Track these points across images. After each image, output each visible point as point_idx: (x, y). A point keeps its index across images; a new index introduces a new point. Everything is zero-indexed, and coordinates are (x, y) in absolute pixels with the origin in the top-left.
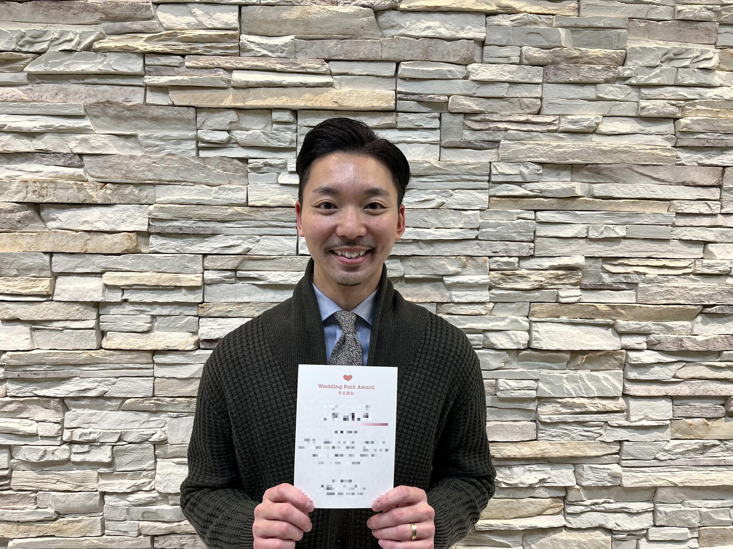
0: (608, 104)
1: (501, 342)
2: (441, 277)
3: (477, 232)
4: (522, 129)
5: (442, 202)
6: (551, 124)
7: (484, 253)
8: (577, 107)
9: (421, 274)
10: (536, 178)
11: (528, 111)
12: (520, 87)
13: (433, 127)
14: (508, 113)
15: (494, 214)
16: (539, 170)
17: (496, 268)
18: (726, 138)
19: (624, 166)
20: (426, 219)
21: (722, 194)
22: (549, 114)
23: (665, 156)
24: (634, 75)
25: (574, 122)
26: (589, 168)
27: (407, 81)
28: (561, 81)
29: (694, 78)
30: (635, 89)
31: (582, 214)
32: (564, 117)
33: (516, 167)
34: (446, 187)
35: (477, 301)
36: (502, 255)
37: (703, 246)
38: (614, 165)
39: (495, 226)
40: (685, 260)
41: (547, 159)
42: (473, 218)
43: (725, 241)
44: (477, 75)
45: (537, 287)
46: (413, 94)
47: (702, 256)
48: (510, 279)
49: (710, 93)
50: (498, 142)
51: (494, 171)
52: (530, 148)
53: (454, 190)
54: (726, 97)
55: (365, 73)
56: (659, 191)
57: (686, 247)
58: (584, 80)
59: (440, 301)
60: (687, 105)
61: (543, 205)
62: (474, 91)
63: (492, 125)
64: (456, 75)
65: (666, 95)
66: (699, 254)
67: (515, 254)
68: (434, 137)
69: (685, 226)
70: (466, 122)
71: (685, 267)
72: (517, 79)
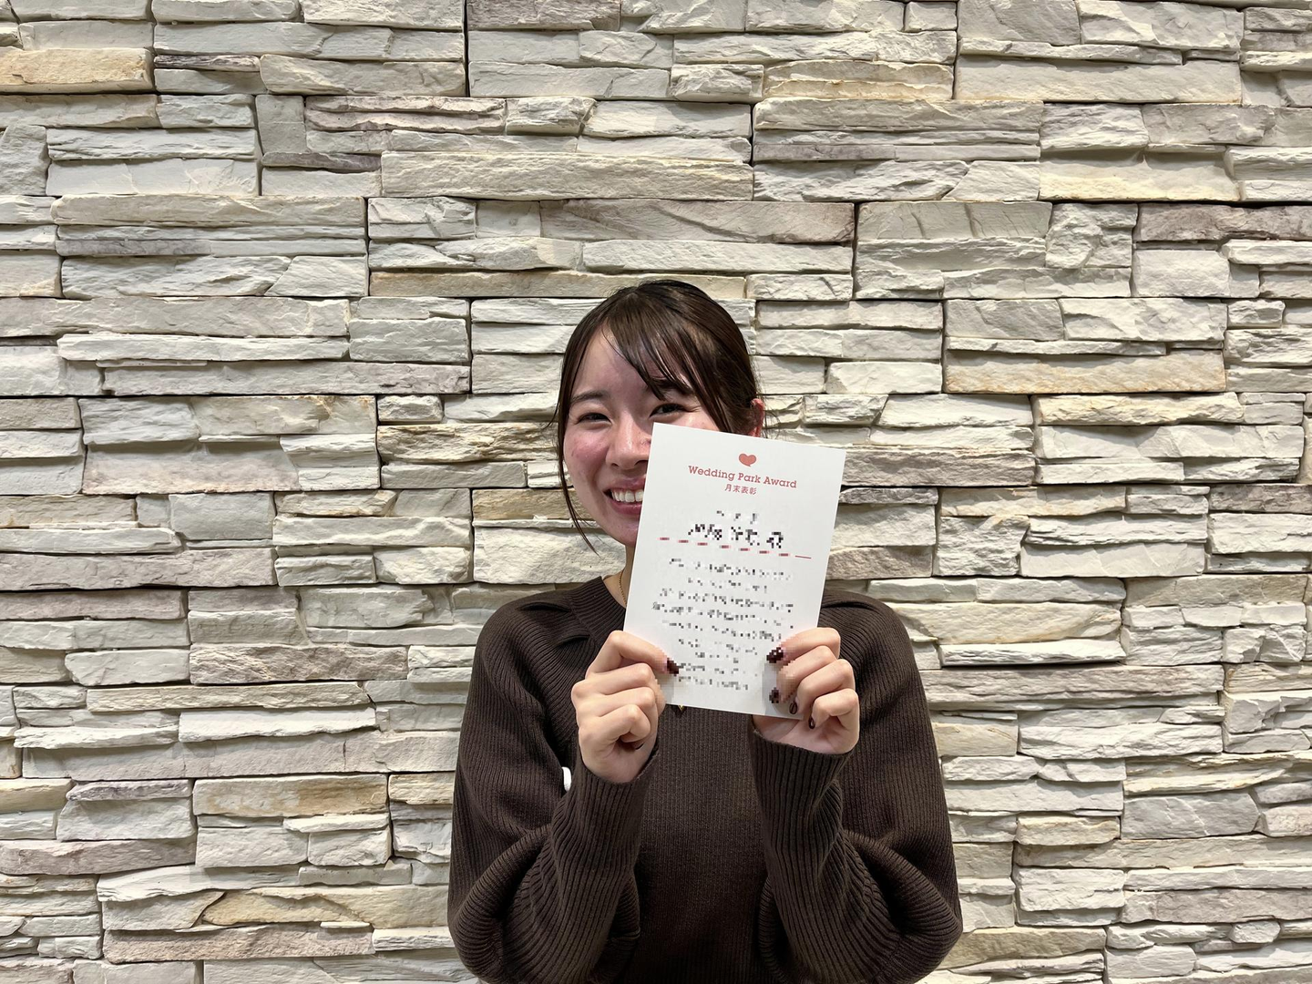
0: (604, 73)
1: (407, 570)
2: (274, 440)
3: (345, 344)
4: (422, 127)
5: (266, 282)
6: (488, 116)
7: (362, 388)
8: (541, 80)
9: (235, 433)
10: (462, 230)
11: (439, 89)
12: (417, 37)
13: (238, 124)
14: (394, 94)
15: (380, 307)
16: (467, 214)
17: (391, 418)
18: (858, 141)
19: (640, 202)
20: (233, 317)
21: (858, 260)
22: (483, 94)
23: (727, 181)
24: (654, 11)
25: (532, 112)
26: (572, 208)
27: (174, 28)
28: (502, 25)
29: (784, 15)
30: (658, 42)
31: (562, 305)
32: (513, 102)
33: (417, 207)
34: (273, 250)
35: (350, 487)
36: (403, 391)
37: (822, 368)
38: (620, 202)
39: (380, 331)
40: (781, 398)
41: (479, 189)
42: (330, 314)
43: (867, 357)
44: (317, 10)
45: (478, 455)
46: (189, 55)
47: (821, 387)
48: (423, 441)
49: (821, 46)
50: (378, 156)
51: (372, 218)
52: (440, 166)
53: (291, 256)
54: (854, 53)
55: (84, 14)
56: (720, 254)
57: (787, 371)
58: (549, 23)
59: (276, 489)
60: (773, 73)
61: (481, 286)
62: (316, 46)
63: (361, 120)
64: (271, 12)
65: (727, 52)
66: (812, 384)
67: (429, 389)
68: (245, 144)
69: (781, 328)
70: (309, 113)
71: (784, 412)
72: (405, 19)
